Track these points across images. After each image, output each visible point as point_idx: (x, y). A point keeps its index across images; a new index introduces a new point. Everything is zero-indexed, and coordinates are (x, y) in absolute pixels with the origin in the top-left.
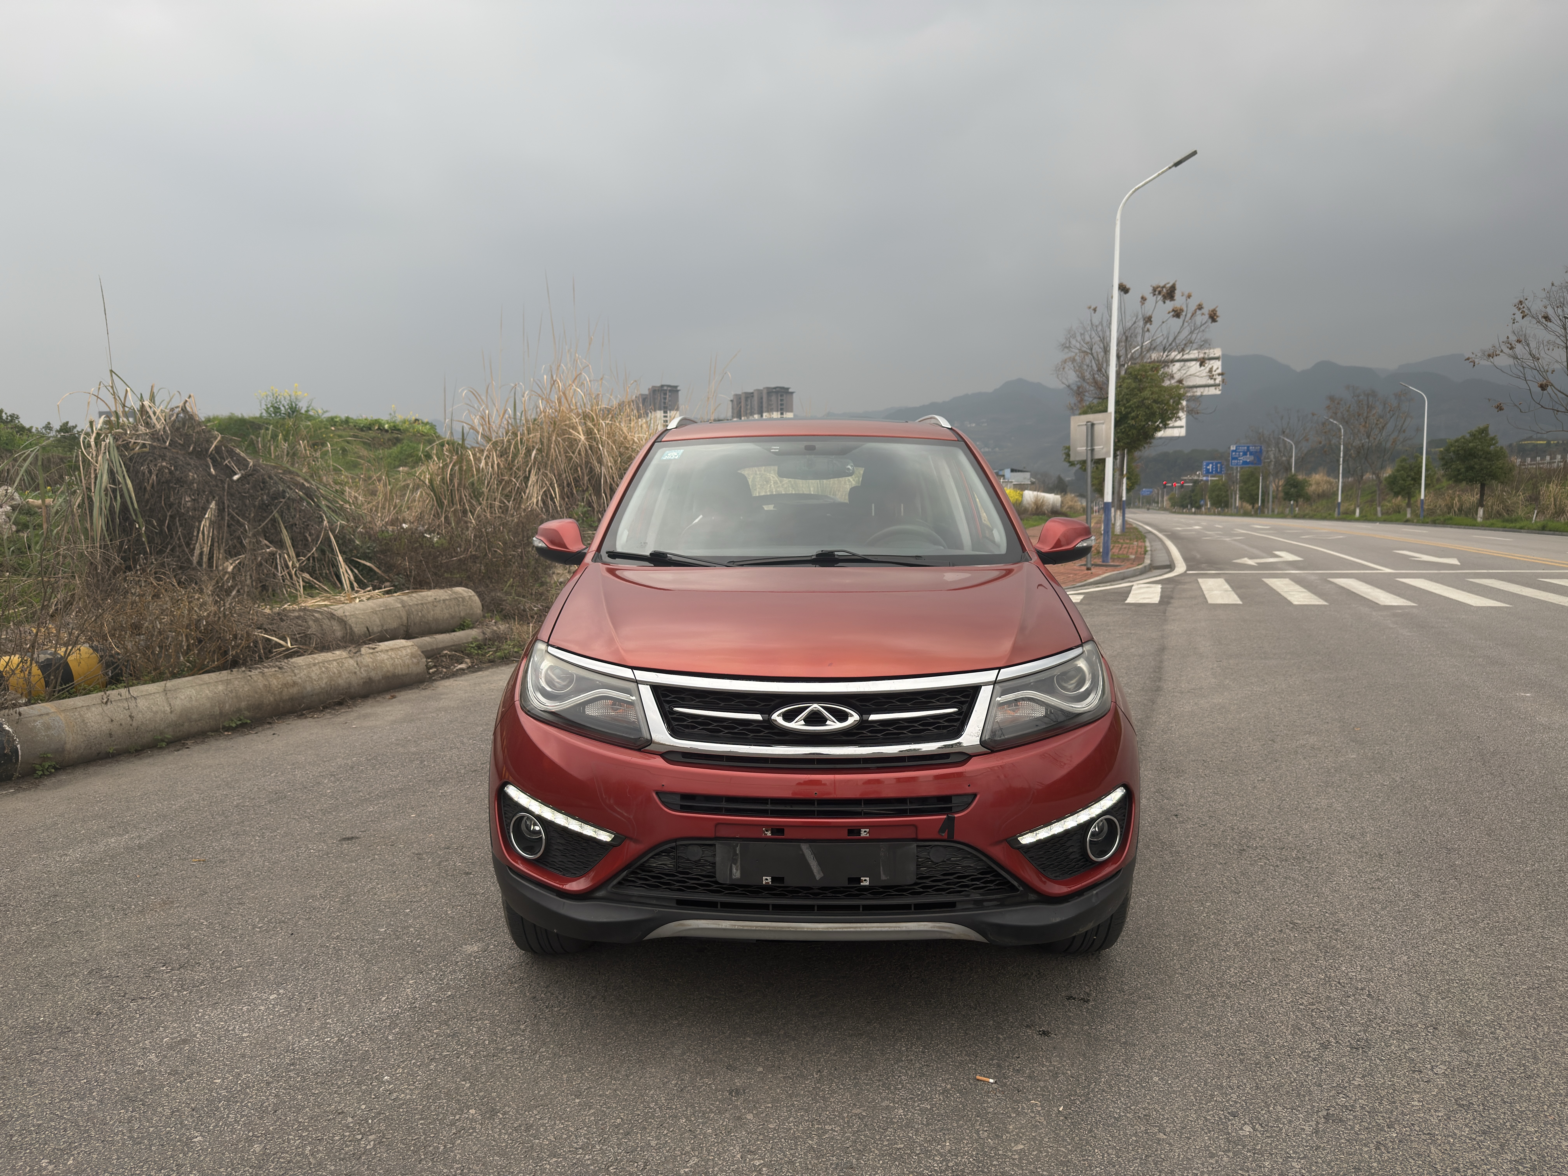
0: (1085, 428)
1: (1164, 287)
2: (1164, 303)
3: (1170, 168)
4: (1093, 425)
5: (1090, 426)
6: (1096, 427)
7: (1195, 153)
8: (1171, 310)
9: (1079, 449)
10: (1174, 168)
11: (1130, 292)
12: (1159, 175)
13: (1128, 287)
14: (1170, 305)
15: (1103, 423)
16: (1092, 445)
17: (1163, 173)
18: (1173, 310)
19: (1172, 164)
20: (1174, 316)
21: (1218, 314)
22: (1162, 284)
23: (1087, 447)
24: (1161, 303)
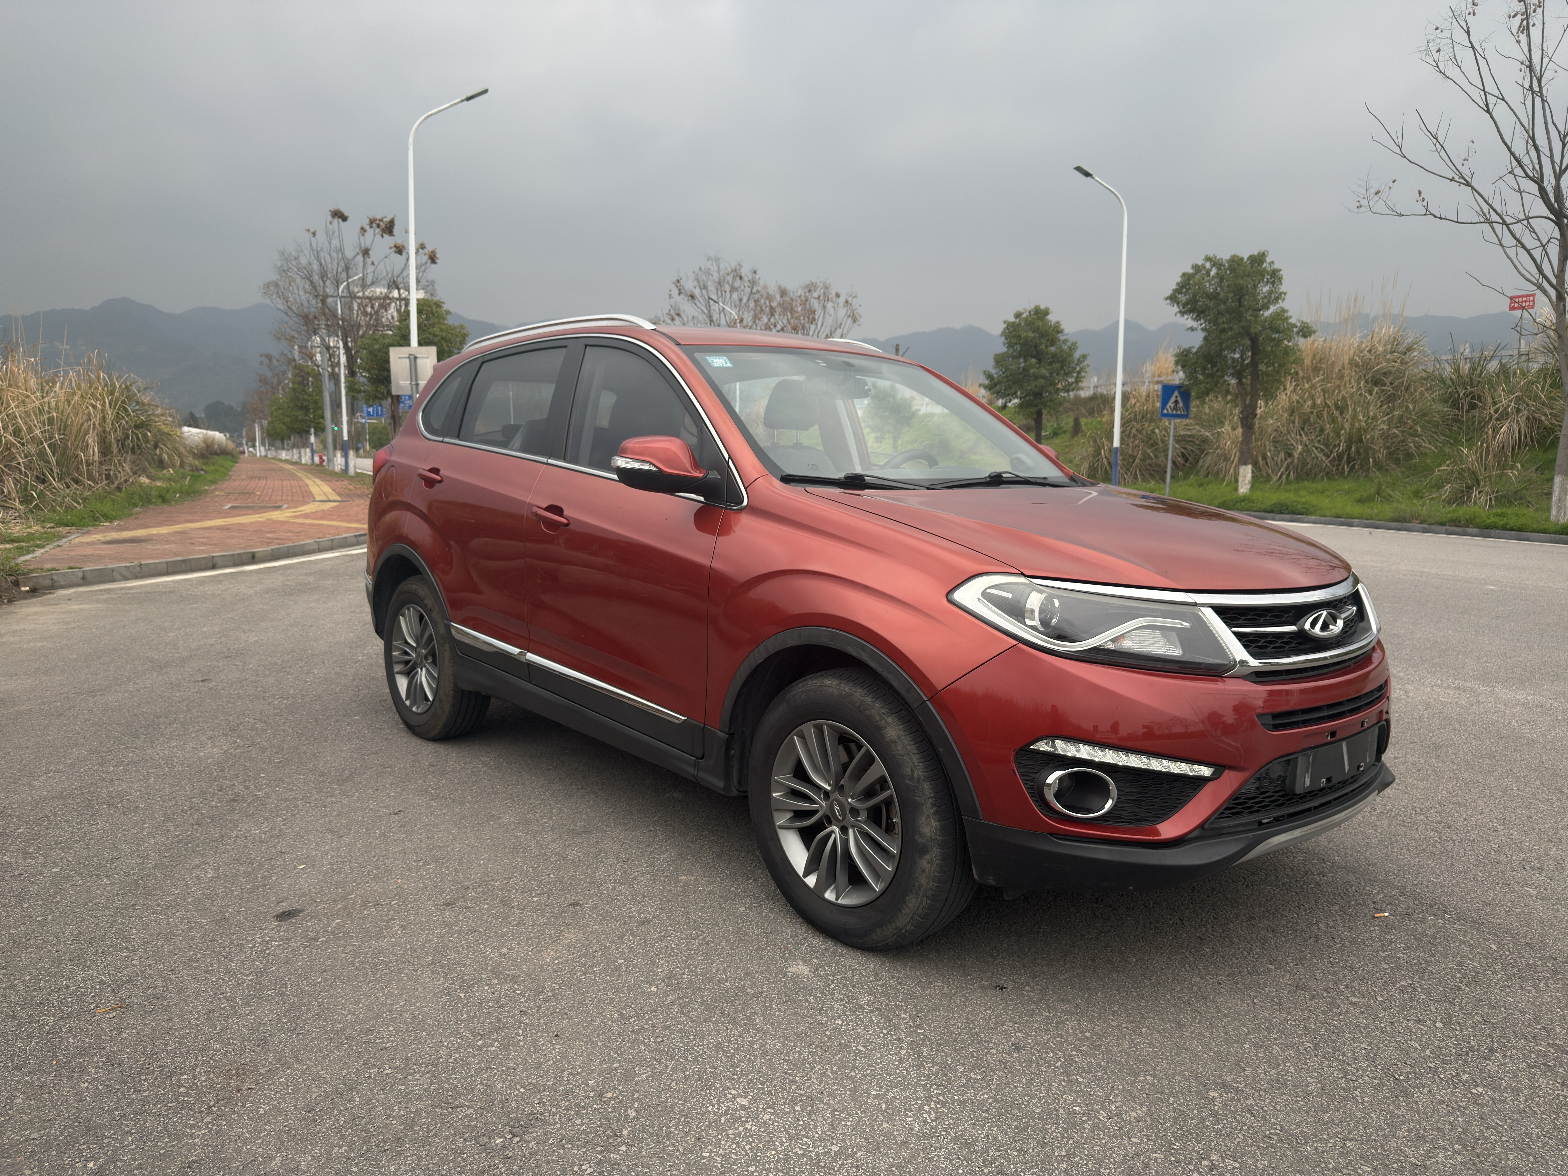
0: (407, 361)
1: (381, 220)
2: (382, 236)
3: (462, 101)
4: (416, 358)
5: (413, 360)
6: (418, 361)
7: (486, 91)
8: (392, 245)
9: (401, 382)
10: (465, 102)
11: (349, 220)
12: (451, 106)
13: (346, 214)
14: (388, 240)
15: (427, 358)
16: (416, 380)
17: (455, 104)
18: (395, 246)
19: (464, 97)
20: (396, 252)
21: (437, 255)
22: (379, 217)
23: (411, 380)
24: (379, 236)
